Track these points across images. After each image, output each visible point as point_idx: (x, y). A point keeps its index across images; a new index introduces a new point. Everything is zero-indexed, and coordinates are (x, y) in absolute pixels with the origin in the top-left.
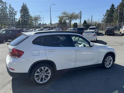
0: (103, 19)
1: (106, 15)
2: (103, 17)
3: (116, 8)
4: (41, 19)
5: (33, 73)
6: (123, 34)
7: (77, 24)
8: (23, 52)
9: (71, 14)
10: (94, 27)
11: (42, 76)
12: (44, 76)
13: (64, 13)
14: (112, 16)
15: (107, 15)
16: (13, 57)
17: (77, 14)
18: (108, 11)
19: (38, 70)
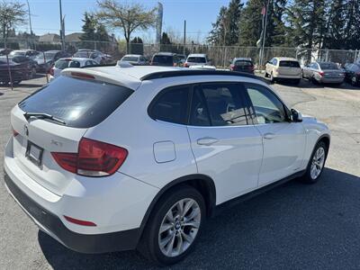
0: (211, 35)
1: (218, 23)
2: (212, 28)
3: (245, 6)
4: (26, 17)
5: (154, 227)
6: (275, 79)
7: (140, 41)
8: (125, 152)
9: (130, 9)
10: (202, 56)
11: (177, 232)
12: (182, 231)
13: (108, 6)
14: (233, 27)
15: (221, 22)
16: (80, 171)
17: (147, 12)
18: (223, 10)
19: (169, 213)
